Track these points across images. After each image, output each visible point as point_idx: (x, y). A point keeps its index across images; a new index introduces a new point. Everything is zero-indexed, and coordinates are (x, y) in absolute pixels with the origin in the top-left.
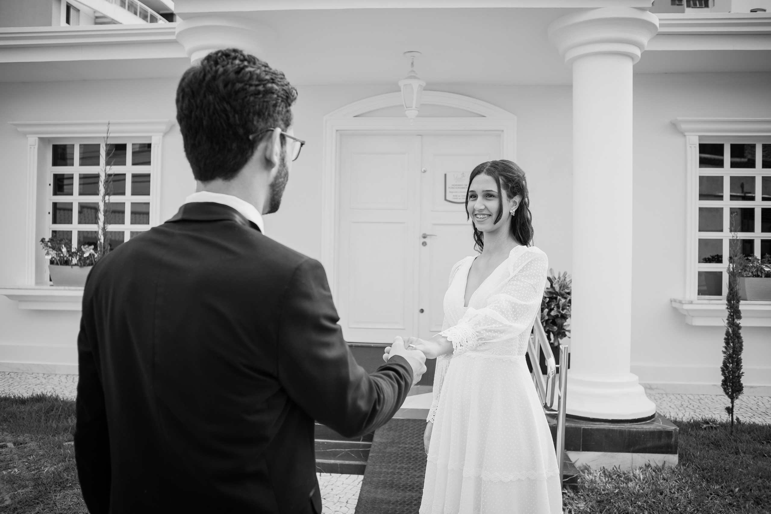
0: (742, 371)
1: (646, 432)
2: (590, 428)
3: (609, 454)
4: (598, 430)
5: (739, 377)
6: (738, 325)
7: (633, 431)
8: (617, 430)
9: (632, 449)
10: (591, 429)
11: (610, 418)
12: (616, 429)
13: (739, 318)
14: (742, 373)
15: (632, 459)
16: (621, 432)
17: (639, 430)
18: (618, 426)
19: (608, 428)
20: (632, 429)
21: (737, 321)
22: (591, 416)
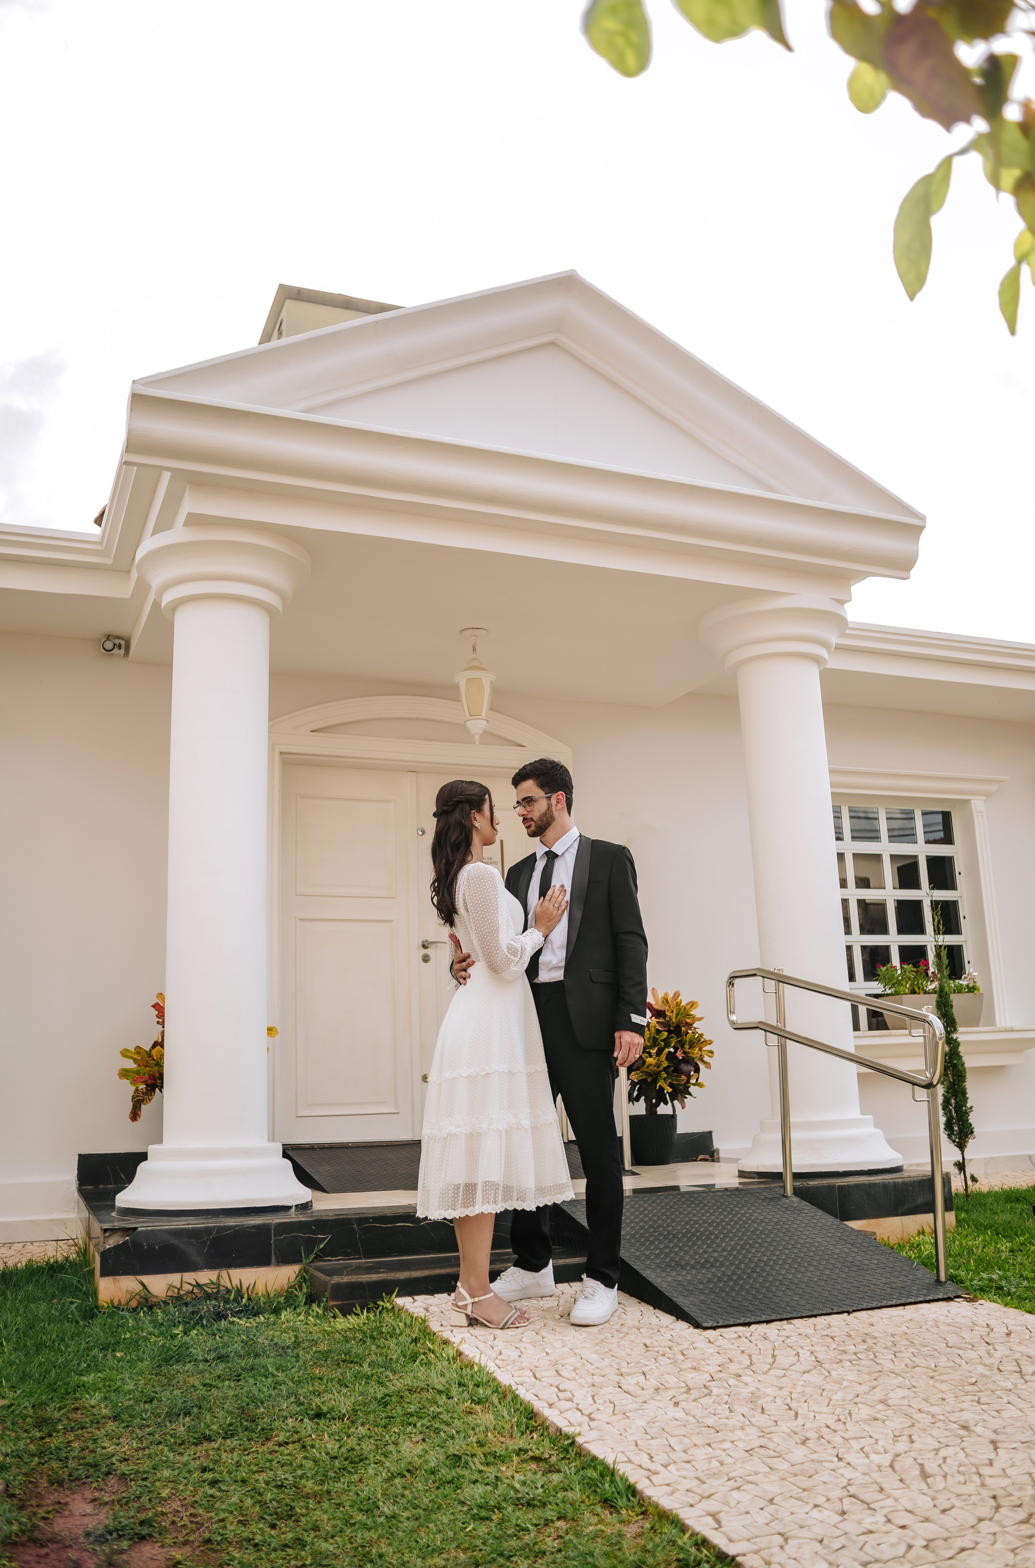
0: (968, 1105)
1: (914, 1182)
2: (846, 1184)
3: (874, 1220)
4: (857, 1186)
5: (966, 1113)
6: (956, 1040)
7: (899, 1183)
8: (879, 1183)
9: (900, 1211)
10: (848, 1186)
11: (866, 1168)
12: (878, 1181)
13: (955, 1030)
14: (971, 1108)
15: (902, 1226)
16: (885, 1186)
17: (906, 1180)
18: (880, 1178)
19: (868, 1182)
20: (897, 1180)
21: (955, 1036)
22: (841, 1169)
